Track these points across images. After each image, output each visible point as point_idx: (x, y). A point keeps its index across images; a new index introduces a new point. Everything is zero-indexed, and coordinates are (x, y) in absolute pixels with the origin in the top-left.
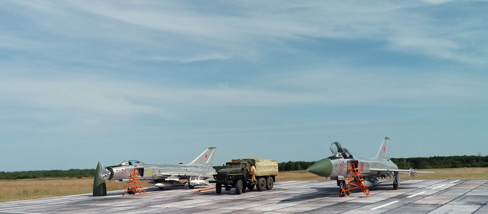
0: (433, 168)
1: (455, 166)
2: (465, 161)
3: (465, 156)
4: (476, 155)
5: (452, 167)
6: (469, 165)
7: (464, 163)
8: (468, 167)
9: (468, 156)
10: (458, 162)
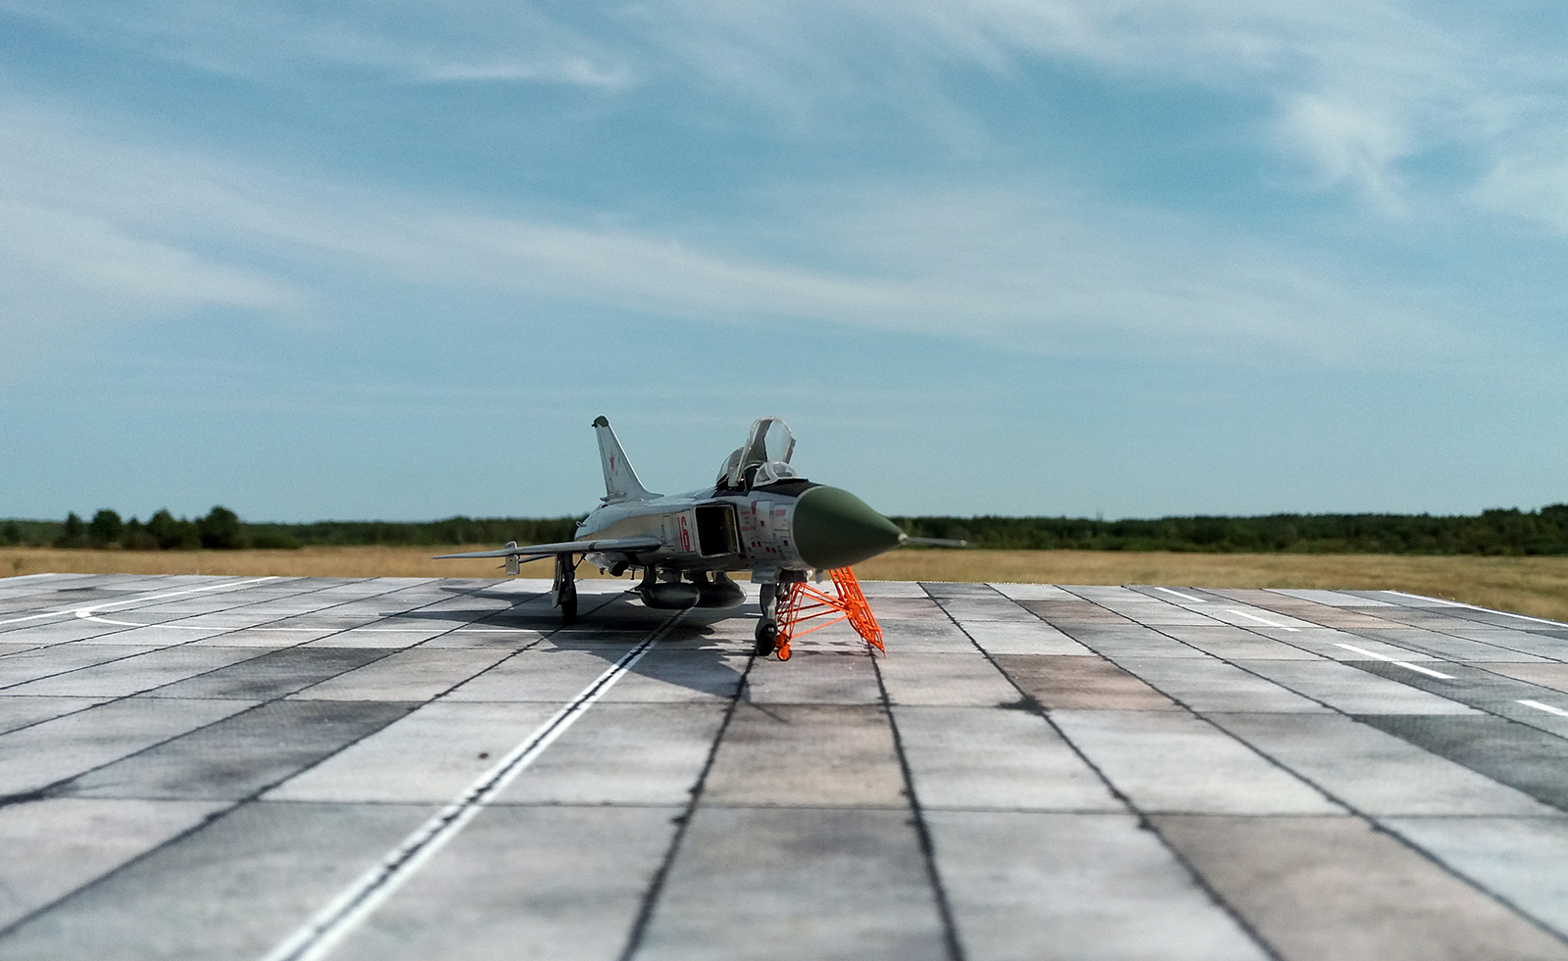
0: (982, 547)
1: (1037, 545)
2: (1065, 533)
3: (1063, 519)
4: (1091, 516)
5: (1029, 547)
6: (1073, 542)
7: (1061, 536)
8: (1070, 547)
9: (1070, 521)
10: (1045, 534)
